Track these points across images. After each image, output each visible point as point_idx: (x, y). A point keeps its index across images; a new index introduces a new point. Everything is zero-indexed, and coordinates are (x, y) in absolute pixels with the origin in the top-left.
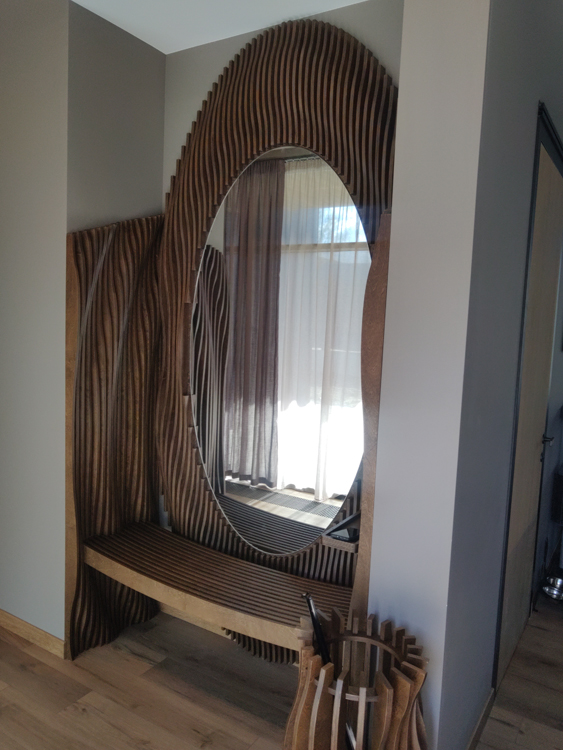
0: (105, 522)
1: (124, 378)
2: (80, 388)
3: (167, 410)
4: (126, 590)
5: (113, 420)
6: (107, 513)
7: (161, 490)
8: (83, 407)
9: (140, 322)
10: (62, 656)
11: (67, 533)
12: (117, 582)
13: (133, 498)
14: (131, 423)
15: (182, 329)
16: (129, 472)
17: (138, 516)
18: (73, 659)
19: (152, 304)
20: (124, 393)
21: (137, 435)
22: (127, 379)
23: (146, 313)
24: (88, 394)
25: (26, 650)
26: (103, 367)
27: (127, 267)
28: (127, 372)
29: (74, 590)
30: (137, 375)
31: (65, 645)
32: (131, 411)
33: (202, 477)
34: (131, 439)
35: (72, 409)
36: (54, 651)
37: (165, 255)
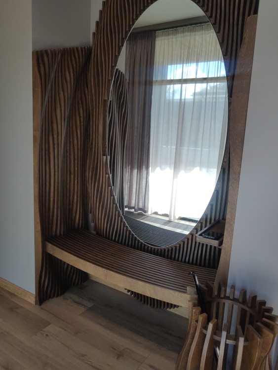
0: (57, 228)
1: (68, 145)
2: (42, 148)
3: (93, 165)
4: (70, 267)
5: (62, 169)
6: (59, 223)
7: (89, 211)
8: (44, 160)
9: (77, 111)
10: (34, 303)
11: (35, 234)
12: (64, 262)
13: (74, 215)
14: (72, 171)
15: (102, 116)
16: (71, 200)
17: (76, 225)
18: (40, 305)
19: (84, 101)
20: (68, 154)
21: (76, 178)
22: (70, 145)
23: (81, 106)
24: (47, 153)
25: (13, 300)
26: (55, 136)
27: (70, 77)
28: (70, 141)
29: (40, 267)
30: (76, 143)
31: (36, 298)
32: (72, 165)
33: (114, 203)
34: (72, 180)
35: (37, 161)
36: (29, 300)
37: (92, 70)
